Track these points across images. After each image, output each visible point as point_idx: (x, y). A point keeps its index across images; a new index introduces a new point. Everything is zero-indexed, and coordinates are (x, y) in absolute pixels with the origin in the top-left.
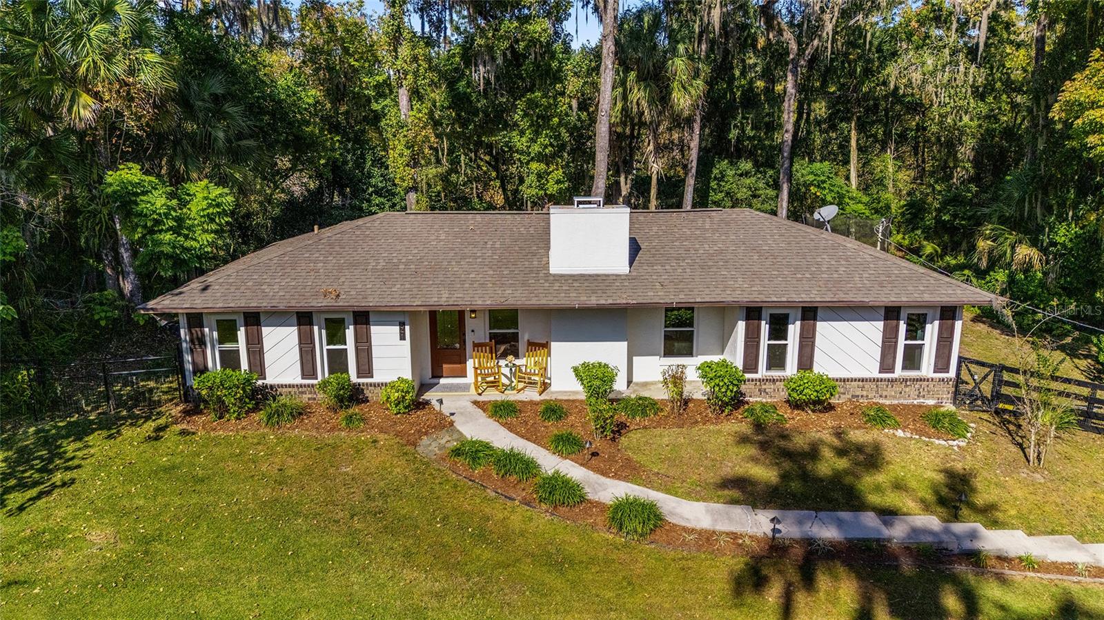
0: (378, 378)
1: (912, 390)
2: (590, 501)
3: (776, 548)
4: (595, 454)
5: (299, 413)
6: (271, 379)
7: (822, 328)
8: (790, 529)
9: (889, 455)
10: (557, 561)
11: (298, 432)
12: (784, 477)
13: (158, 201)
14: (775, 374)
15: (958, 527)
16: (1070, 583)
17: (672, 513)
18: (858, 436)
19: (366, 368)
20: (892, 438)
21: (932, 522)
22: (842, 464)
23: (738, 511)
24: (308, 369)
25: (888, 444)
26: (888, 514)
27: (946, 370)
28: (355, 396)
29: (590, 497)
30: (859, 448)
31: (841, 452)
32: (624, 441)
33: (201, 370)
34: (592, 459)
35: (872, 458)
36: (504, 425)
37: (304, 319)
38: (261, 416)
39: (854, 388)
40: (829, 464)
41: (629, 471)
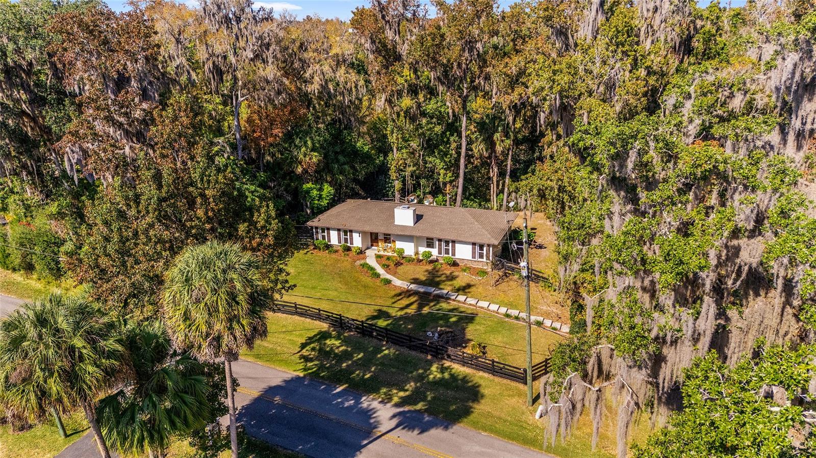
0: (354, 246)
1: (481, 264)
2: (380, 278)
3: (408, 291)
4: (390, 269)
5: (336, 251)
6: (331, 243)
7: (457, 245)
8: (414, 288)
11: (334, 256)
12: (427, 279)
13: (315, 192)
14: (446, 255)
17: (394, 282)
19: (352, 243)
23: (407, 284)
24: (339, 241)
26: (440, 289)
27: (489, 260)
28: (348, 249)
32: (399, 267)
33: (317, 239)
34: (388, 270)
36: (377, 260)
37: (339, 230)
38: (327, 251)
39: (466, 262)
41: (394, 273)
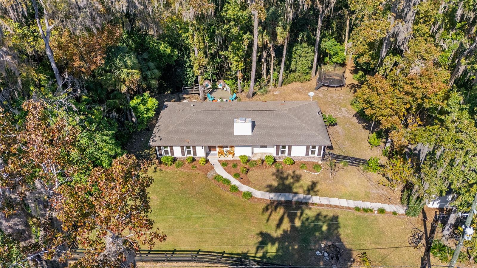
0: (197, 156)
1: (313, 159)
2: (239, 191)
4: (242, 178)
5: (182, 164)
6: (175, 156)
7: (293, 148)
8: (275, 198)
10: (232, 205)
11: (183, 170)
12: (279, 185)
14: (283, 155)
17: (254, 194)
18: (297, 172)
19: (195, 153)
20: (305, 172)
22: (292, 181)
24: (183, 154)
26: (295, 193)
27: (320, 155)
28: (193, 159)
29: (240, 190)
30: (297, 176)
31: (293, 177)
32: (248, 174)
33: (161, 154)
34: (241, 180)
35: (299, 178)
36: (224, 169)
37: (182, 146)
38: (175, 165)
39: (300, 158)
40: (289, 181)
41: (248, 183)
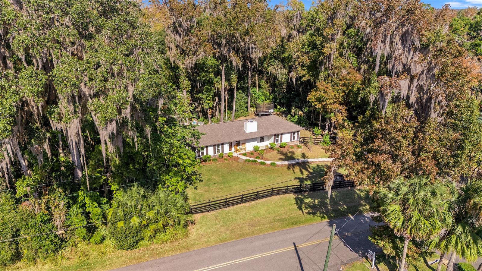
0: (224, 153)
1: (294, 143)
3: (289, 165)
4: (262, 158)
5: (217, 160)
7: (283, 136)
8: (289, 163)
9: (295, 152)
12: (285, 157)
14: (278, 143)
15: (305, 159)
16: (317, 163)
17: (276, 163)
18: (290, 150)
19: (223, 151)
20: (294, 150)
21: (303, 159)
22: (290, 154)
23: (283, 162)
25: (294, 151)
26: (298, 159)
27: (298, 139)
28: (221, 156)
29: (266, 163)
30: (291, 152)
31: (290, 153)
32: (263, 156)
35: (293, 153)
36: (245, 156)
37: (214, 146)
38: (212, 161)
39: (288, 144)
40: (289, 155)
